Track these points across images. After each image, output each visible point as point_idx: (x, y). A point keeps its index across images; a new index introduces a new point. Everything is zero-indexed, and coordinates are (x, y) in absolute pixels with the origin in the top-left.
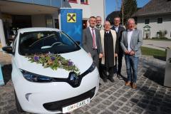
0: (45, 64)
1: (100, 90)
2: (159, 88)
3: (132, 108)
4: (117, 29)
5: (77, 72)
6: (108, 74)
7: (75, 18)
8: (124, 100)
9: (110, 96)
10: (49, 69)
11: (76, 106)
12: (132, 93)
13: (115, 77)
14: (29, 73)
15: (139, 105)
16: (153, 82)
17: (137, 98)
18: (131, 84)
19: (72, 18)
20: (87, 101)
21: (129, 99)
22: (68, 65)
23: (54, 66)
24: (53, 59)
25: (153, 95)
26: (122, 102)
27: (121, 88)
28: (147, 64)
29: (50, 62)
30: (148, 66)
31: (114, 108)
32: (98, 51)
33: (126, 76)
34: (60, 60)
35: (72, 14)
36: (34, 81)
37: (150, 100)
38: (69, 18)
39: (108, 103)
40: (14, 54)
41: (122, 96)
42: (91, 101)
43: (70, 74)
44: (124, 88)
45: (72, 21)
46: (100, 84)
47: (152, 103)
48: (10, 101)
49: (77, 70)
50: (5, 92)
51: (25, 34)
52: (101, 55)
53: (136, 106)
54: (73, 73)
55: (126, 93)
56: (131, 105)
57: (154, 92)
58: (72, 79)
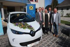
0: (21, 27)
1: (43, 38)
2: (67, 37)
3: (56, 46)
5: (34, 30)
6: (46, 31)
7: (32, 8)
9: (47, 40)
10: (22, 29)
11: (33, 44)
14: (14, 30)
15: (59, 44)
16: (65, 35)
17: (58, 41)
18: (56, 36)
19: (31, 8)
21: (55, 42)
22: (30, 27)
23: (24, 28)
24: (24, 25)
26: (52, 43)
27: (51, 37)
30: (63, 28)
31: (48, 45)
32: (42, 22)
34: (26, 25)
35: (31, 6)
36: (16, 34)
37: (64, 42)
39: (46, 43)
41: (52, 40)
42: (39, 42)
43: (31, 31)
44: (53, 37)
45: (31, 9)
46: (43, 35)
47: (65, 44)
48: (6, 42)
53: (58, 45)
54: (32, 30)
55: (54, 39)
56: (56, 44)
57: (65, 39)
58: (31, 33)
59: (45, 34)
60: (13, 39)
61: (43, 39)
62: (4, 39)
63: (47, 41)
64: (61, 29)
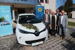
4: (57, 14)
7: (41, 10)
8: (58, 44)
10: (28, 29)
11: (37, 43)
12: (62, 42)
13: (56, 35)
14: (21, 30)
15: (64, 47)
16: (74, 38)
17: (64, 44)
19: (40, 10)
20: (42, 42)
21: (60, 44)
22: (35, 28)
23: (30, 28)
24: (30, 26)
25: (72, 43)
27: (58, 39)
28: (73, 30)
29: (28, 27)
30: (74, 31)
33: (61, 35)
34: (32, 26)
35: (40, 8)
36: (23, 33)
37: (70, 45)
38: (39, 10)
39: (51, 44)
40: (17, 23)
41: (58, 42)
45: (40, 11)
48: (15, 40)
49: (38, 30)
50: (13, 37)
51: (21, 16)
52: (50, 25)
55: (60, 41)
56: (60, 46)
57: (73, 42)
58: (36, 33)
59: (52, 36)
60: (20, 38)
61: (49, 41)
62: (13, 38)
63: (53, 42)
64: (72, 32)
